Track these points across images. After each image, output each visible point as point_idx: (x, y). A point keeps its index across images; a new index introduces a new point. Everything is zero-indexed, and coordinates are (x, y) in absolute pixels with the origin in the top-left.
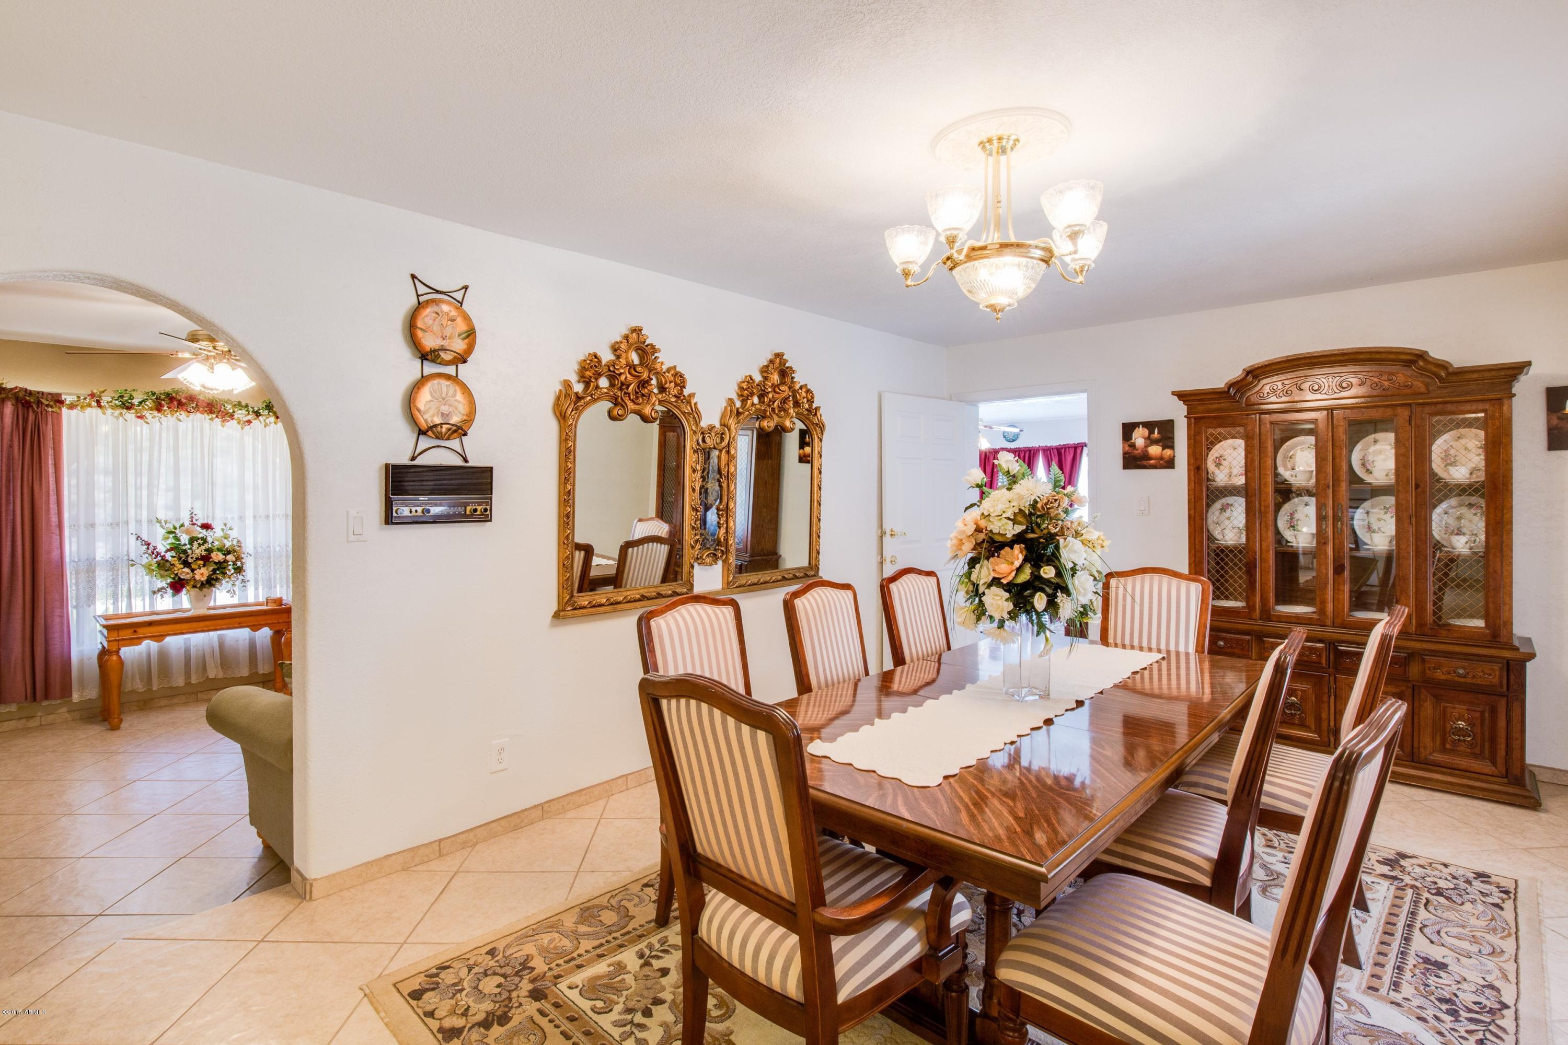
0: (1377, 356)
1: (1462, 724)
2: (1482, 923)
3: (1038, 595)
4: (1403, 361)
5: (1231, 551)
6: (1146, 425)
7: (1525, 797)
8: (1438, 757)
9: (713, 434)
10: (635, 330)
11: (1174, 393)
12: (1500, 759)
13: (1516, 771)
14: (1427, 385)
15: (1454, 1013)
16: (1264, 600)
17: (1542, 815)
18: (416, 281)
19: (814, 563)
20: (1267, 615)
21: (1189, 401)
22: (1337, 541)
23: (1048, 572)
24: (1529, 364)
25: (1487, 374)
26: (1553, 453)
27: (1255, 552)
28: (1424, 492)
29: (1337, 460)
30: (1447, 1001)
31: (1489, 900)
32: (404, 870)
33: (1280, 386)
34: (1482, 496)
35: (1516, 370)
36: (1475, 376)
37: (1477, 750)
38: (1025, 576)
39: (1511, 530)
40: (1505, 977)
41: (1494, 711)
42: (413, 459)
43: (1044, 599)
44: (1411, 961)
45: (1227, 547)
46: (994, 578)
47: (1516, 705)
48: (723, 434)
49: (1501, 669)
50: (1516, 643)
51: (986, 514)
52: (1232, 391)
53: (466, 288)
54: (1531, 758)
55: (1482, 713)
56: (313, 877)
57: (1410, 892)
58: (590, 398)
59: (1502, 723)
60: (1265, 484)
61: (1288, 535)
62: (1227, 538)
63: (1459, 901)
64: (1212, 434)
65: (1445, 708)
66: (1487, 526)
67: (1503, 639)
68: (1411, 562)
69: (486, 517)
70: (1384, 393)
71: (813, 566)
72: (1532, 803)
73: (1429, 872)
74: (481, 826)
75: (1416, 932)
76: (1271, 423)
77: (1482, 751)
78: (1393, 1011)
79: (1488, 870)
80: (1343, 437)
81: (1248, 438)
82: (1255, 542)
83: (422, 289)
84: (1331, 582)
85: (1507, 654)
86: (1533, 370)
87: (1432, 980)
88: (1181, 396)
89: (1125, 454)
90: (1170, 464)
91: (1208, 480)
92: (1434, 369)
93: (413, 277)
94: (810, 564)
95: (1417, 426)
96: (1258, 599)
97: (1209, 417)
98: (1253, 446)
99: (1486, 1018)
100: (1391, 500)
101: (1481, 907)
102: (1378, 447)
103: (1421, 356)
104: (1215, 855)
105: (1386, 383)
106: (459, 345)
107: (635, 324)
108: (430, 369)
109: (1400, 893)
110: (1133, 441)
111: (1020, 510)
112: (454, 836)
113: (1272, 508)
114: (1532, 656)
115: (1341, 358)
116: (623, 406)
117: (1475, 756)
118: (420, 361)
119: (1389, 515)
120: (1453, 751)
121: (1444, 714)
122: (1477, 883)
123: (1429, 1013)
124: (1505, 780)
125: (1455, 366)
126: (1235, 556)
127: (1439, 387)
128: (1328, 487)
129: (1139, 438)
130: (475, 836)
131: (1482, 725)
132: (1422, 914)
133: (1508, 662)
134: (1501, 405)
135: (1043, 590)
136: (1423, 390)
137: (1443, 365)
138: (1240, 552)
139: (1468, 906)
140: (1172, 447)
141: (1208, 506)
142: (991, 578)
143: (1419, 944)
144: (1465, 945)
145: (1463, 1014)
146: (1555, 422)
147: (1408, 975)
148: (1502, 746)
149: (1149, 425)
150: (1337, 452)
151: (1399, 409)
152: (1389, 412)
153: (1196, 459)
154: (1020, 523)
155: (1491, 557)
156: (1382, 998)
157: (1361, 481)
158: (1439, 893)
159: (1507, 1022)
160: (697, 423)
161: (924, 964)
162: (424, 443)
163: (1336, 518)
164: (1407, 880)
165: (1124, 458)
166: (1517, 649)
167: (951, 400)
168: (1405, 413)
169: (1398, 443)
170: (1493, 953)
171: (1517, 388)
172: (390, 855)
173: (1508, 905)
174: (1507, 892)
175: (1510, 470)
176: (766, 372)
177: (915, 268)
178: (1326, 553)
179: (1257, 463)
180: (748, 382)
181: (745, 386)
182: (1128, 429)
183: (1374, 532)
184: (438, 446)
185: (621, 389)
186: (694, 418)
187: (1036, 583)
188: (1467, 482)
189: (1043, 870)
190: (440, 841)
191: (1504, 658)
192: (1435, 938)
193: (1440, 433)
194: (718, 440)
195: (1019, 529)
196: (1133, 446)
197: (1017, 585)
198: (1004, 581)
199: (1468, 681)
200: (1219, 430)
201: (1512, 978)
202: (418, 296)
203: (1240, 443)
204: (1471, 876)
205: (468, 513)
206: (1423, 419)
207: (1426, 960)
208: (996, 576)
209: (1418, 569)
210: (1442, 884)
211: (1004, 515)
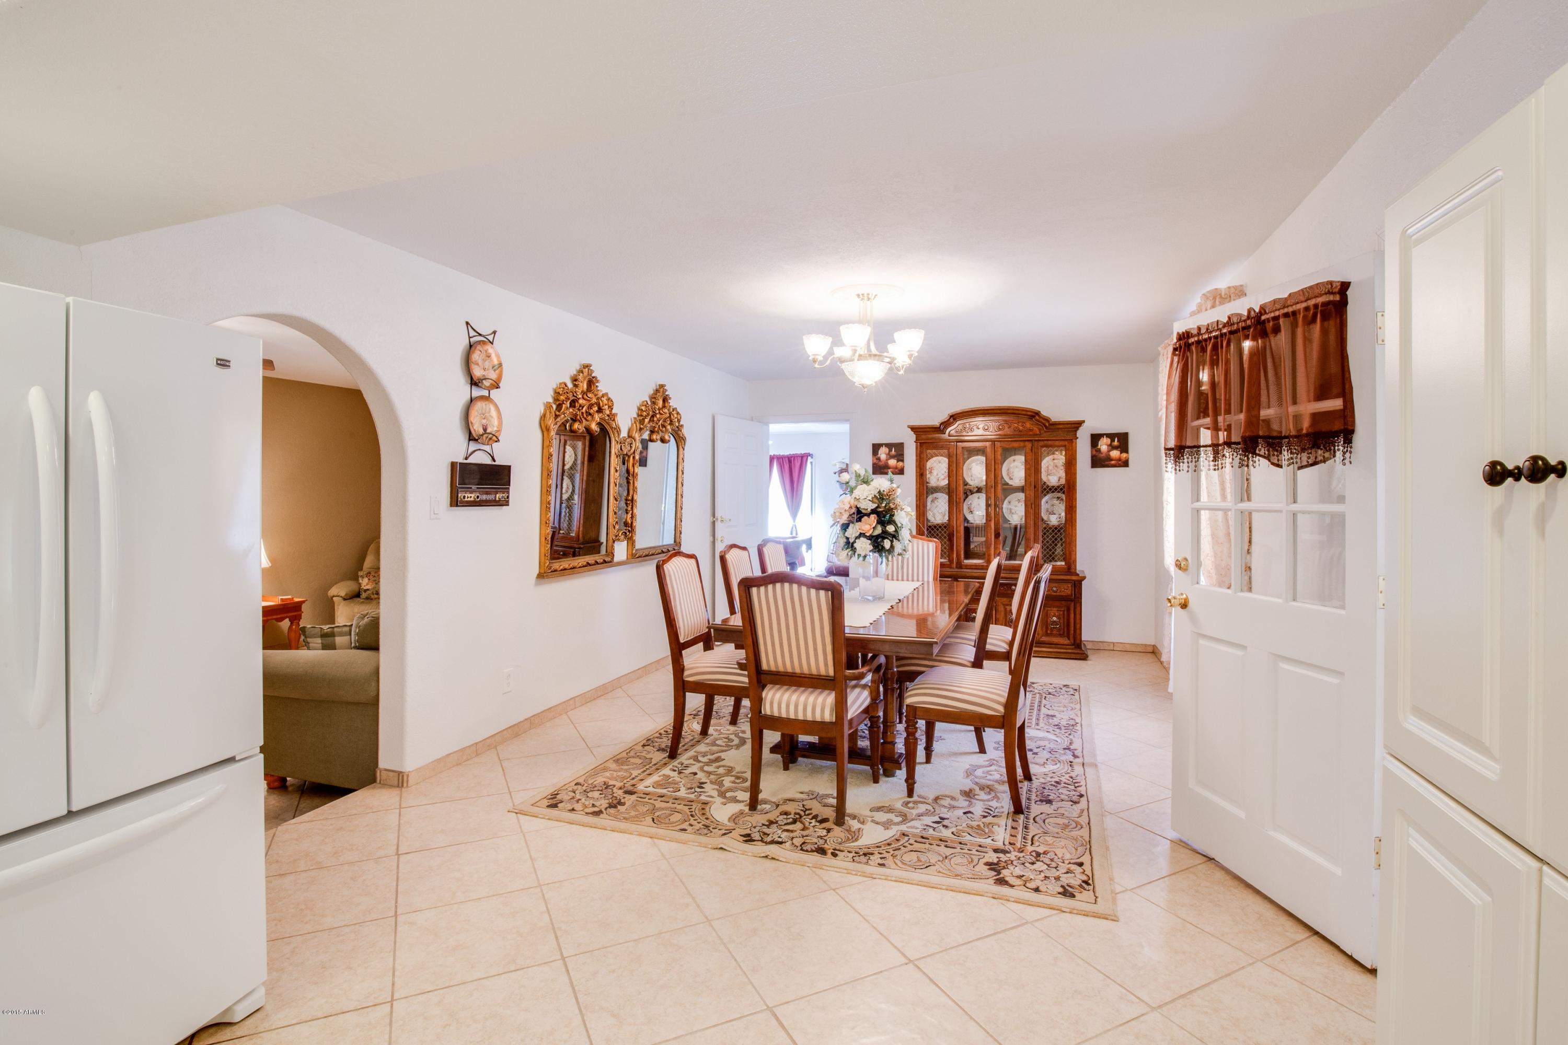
0: (1017, 412)
1: (1055, 619)
2: (1067, 701)
3: (886, 541)
4: (1029, 416)
5: (940, 527)
6: (888, 445)
7: (1082, 654)
8: (1044, 639)
9: (626, 444)
10: (587, 366)
11: (909, 427)
12: (1071, 636)
13: (1078, 641)
14: (1040, 430)
15: (1060, 728)
16: (958, 556)
17: (1088, 662)
18: (469, 326)
19: (678, 540)
20: (960, 565)
21: (917, 432)
22: (996, 519)
23: (890, 529)
24: (1084, 422)
25: (1066, 426)
26: (1093, 469)
27: (953, 527)
28: (1038, 490)
29: (997, 471)
30: (1057, 725)
31: (1069, 693)
32: (457, 765)
33: (968, 426)
34: (1064, 493)
35: (1077, 425)
36: (1061, 426)
37: (1062, 632)
38: (879, 531)
39: (1076, 511)
40: (1077, 715)
41: (1068, 610)
42: (466, 459)
43: (889, 543)
44: (1042, 716)
45: (938, 525)
46: (861, 533)
47: (1078, 605)
48: (631, 444)
49: (1072, 586)
50: (1078, 572)
51: (858, 498)
52: (942, 427)
53: (495, 332)
54: (1084, 637)
55: (1064, 611)
56: (408, 771)
57: (1038, 695)
58: (563, 416)
59: (1072, 616)
60: (959, 485)
61: (969, 517)
62: (937, 519)
63: (1058, 695)
64: (929, 453)
65: (1047, 610)
66: (1066, 508)
67: (1072, 571)
68: (1032, 530)
69: (506, 503)
70: (1019, 433)
71: (677, 542)
72: (1084, 657)
73: (1044, 687)
74: (497, 733)
75: (1042, 707)
76: (963, 448)
77: (1064, 632)
78: (1038, 731)
79: (1068, 684)
80: (1000, 457)
81: (949, 457)
82: (953, 521)
83: (472, 333)
84: (993, 543)
85: (1074, 578)
86: (1084, 425)
87: (1051, 721)
88: (914, 429)
89: (874, 464)
90: (901, 472)
91: (927, 483)
92: (1043, 421)
93: (467, 323)
94: (675, 542)
95: (1035, 453)
96: (955, 556)
97: (929, 443)
98: (953, 462)
99: (1071, 728)
100: (1022, 496)
101: (1066, 696)
102: (1016, 463)
103: (1037, 413)
104: (973, 660)
105: (1021, 428)
106: (493, 375)
107: (587, 362)
108: (477, 392)
109: (1034, 696)
110: (879, 456)
111: (875, 496)
112: (483, 741)
113: (962, 500)
114: (1084, 578)
115: (999, 411)
116: (580, 422)
117: (1061, 635)
118: (470, 386)
119: (1020, 504)
120: (1051, 635)
121: (1047, 615)
122: (1064, 689)
123: (1051, 730)
124: (1073, 647)
125: (1053, 420)
126: (942, 530)
127: (1045, 432)
128: (992, 487)
129: (883, 453)
130: (495, 740)
131: (1064, 617)
132: (1044, 702)
133: (1075, 583)
134: (1072, 442)
135: (888, 538)
136: (1038, 433)
137: (1047, 420)
138: (945, 527)
139: (1061, 697)
140: (902, 461)
141: (927, 497)
142: (858, 533)
143: (1044, 710)
144: (1062, 709)
145: (1063, 728)
146: (1094, 453)
147: (1041, 721)
148: (1072, 628)
149: (889, 446)
150: (996, 467)
151: (1027, 443)
152: (1022, 444)
153: (920, 469)
154: (875, 503)
155: (1067, 526)
156: (1032, 729)
157: (1007, 484)
158: (1050, 694)
159: (1078, 727)
160: (619, 435)
161: (870, 709)
162: (473, 446)
163: (996, 506)
164: (1036, 691)
165: (873, 467)
166: (1078, 575)
167: (752, 420)
168: (1029, 445)
169: (1026, 462)
170: (1072, 709)
171: (1079, 433)
172: (450, 754)
173: (1077, 694)
174: (1076, 690)
175: (1076, 478)
176: (655, 398)
177: (820, 358)
178: (991, 526)
179: (955, 472)
180: (646, 406)
181: (643, 408)
182: (876, 448)
183: (1013, 514)
184: (480, 450)
185: (579, 410)
186: (617, 431)
187: (884, 535)
188: (1057, 484)
189: (935, 640)
190: (476, 744)
191: (1073, 580)
192: (1050, 708)
193: (1045, 457)
194: (629, 448)
195: (875, 506)
196: (879, 459)
197: (874, 536)
198: (868, 535)
199: (1058, 594)
200: (934, 451)
201: (1079, 715)
202: (470, 337)
203: (945, 460)
204: (1062, 687)
205: (497, 499)
206: (1038, 449)
207: (1048, 715)
208: (862, 532)
209: (1035, 534)
210: (1050, 691)
211: (868, 498)
